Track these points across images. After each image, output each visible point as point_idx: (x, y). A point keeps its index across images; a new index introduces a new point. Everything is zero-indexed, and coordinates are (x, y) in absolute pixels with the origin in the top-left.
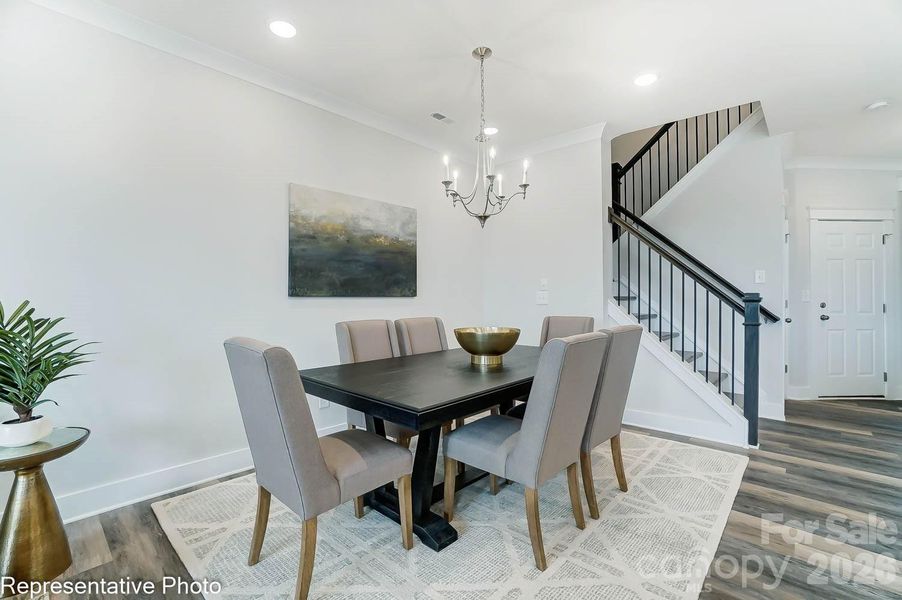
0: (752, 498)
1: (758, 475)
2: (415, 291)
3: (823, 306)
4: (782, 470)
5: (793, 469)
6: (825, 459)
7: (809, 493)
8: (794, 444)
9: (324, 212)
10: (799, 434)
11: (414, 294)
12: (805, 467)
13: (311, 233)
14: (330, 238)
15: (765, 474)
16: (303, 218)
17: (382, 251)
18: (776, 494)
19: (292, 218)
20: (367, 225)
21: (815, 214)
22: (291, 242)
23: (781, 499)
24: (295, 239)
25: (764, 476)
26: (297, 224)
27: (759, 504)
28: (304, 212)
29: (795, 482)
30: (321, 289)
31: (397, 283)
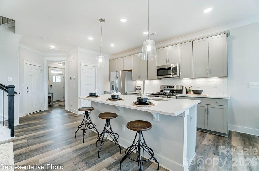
0: (20, 155)
1: (18, 146)
3: (27, 88)
4: (25, 141)
5: (28, 138)
6: (35, 131)
7: (35, 143)
8: (25, 131)
10: (26, 127)
12: (31, 136)
15: (20, 145)
18: (27, 149)
23: (29, 150)
25: (21, 145)
27: (23, 155)
29: (31, 142)
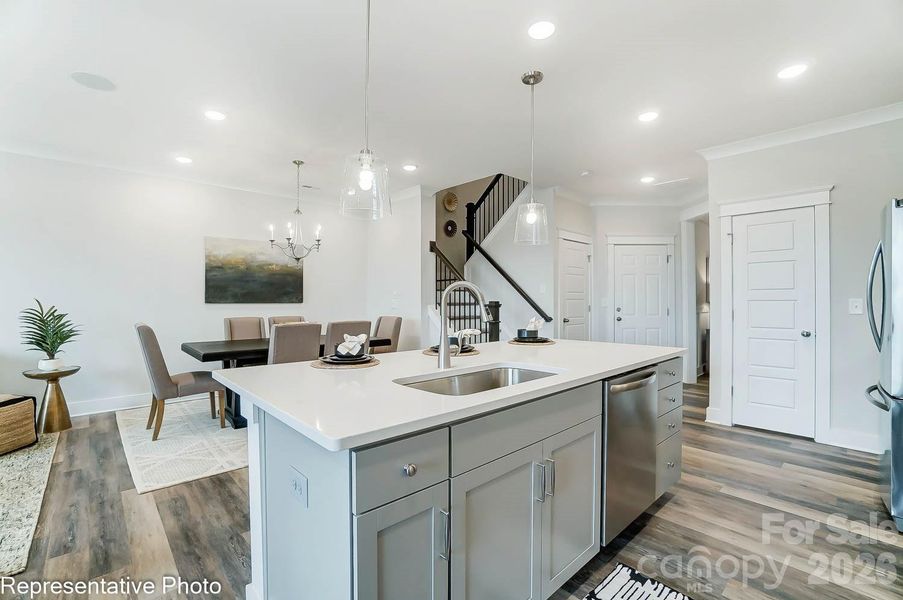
2: (302, 299)
9: (229, 252)
11: (301, 301)
13: (220, 265)
14: (234, 267)
16: (214, 256)
17: (273, 274)
19: (207, 257)
20: (262, 258)
21: (612, 240)
22: (206, 271)
24: (209, 269)
26: (210, 260)
28: (215, 253)
30: (227, 299)
31: (286, 294)
